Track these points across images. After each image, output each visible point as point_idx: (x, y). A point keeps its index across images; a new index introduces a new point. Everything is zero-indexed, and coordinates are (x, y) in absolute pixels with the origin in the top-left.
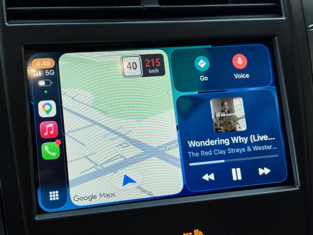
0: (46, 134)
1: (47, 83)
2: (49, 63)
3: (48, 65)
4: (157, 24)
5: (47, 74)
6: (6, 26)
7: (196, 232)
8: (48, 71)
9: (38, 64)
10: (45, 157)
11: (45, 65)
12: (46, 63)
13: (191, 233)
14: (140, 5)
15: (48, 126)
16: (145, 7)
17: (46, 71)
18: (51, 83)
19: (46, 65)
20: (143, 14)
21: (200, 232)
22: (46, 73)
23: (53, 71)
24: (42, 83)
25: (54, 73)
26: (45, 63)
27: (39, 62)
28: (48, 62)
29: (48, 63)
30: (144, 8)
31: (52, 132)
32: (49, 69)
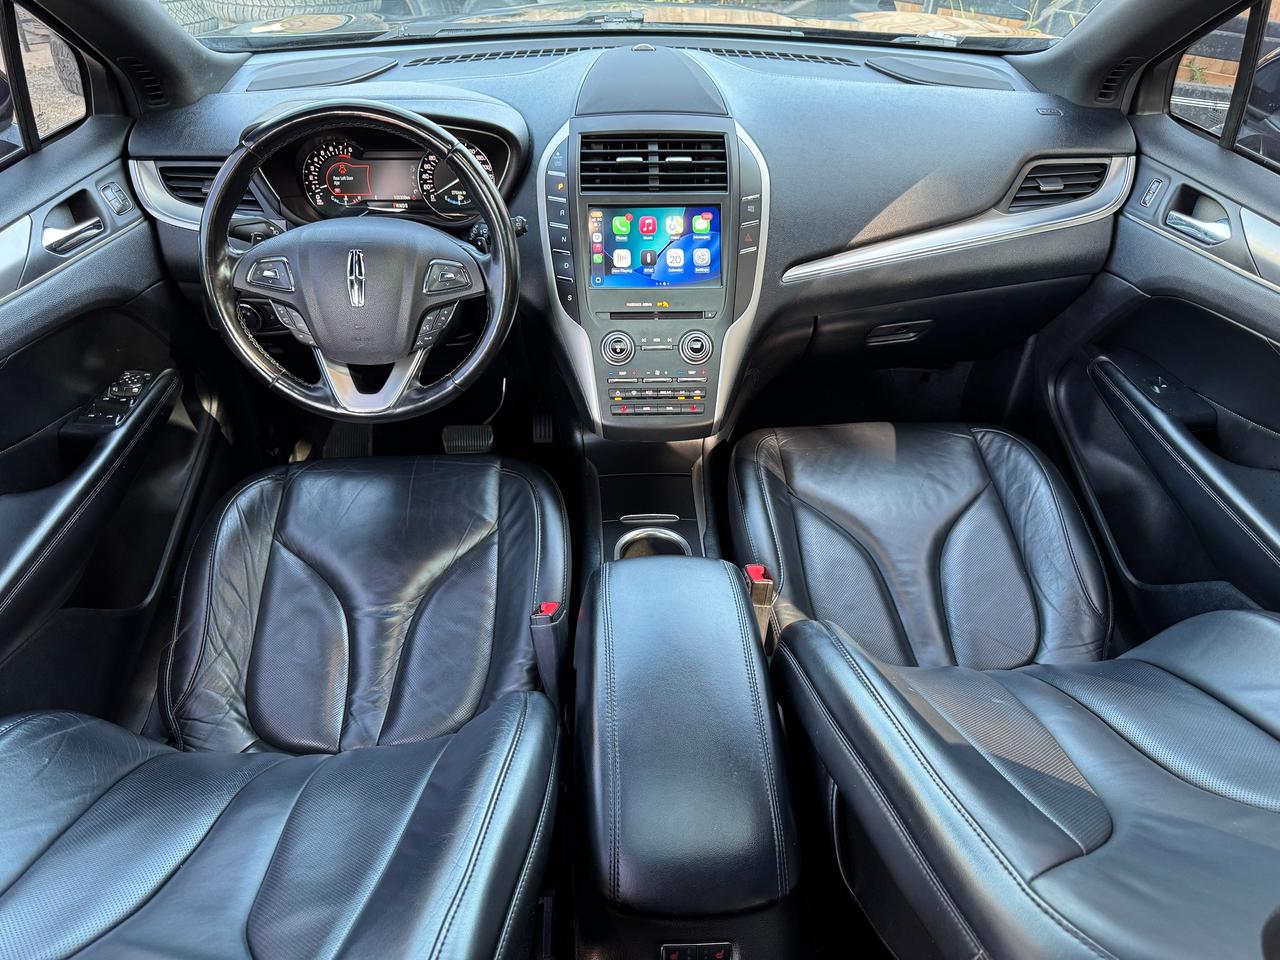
0: (596, 250)
6: (581, 195)
10: (595, 261)
14: (648, 184)
15: (597, 246)
16: (652, 186)
18: (599, 225)
20: (649, 189)
23: (601, 220)
31: (599, 249)
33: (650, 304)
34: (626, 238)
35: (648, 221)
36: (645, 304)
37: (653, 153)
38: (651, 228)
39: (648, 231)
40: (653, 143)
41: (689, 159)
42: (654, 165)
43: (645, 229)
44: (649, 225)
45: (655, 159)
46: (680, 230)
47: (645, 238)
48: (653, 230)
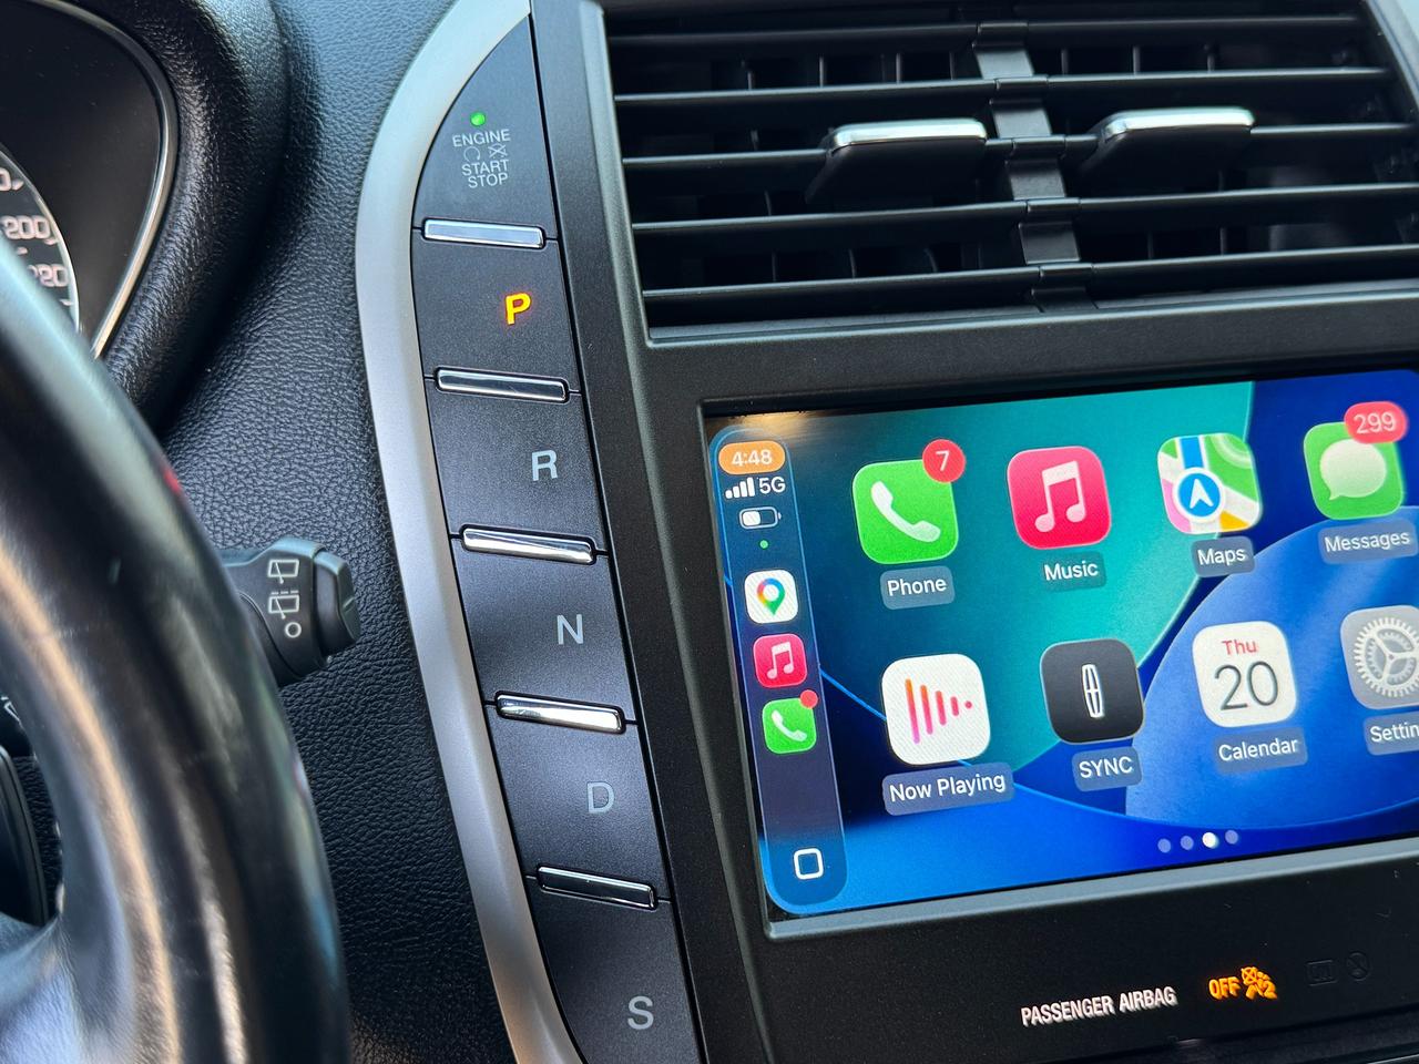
0: (773, 674)
1: (767, 517)
2: (768, 456)
3: (764, 463)
4: (1090, 323)
5: (765, 488)
6: (649, 350)
7: (1249, 975)
8: (767, 479)
9: (737, 460)
10: (775, 745)
11: (757, 461)
12: (760, 457)
13: (1234, 978)
14: (1024, 264)
15: (777, 650)
16: (1046, 272)
17: (761, 480)
18: (778, 516)
19: (760, 463)
20: (1033, 292)
21: (1260, 974)
22: (761, 486)
23: (782, 480)
24: (751, 519)
25: (783, 485)
26: (756, 456)
27: (739, 454)
28: (766, 453)
29: (764, 457)
30: (1042, 275)
31: (789, 668)
32: (770, 475)
33: (1166, 997)
34: (940, 585)
35: (1052, 476)
36: (1132, 1001)
37: (1016, 98)
38: (1077, 513)
39: (1066, 533)
40: (1002, 44)
41: (1239, 117)
42: (1032, 158)
43: (1045, 523)
44: (1064, 494)
45: (1029, 128)
46: (1246, 509)
47: (1053, 573)
48: (1095, 526)
